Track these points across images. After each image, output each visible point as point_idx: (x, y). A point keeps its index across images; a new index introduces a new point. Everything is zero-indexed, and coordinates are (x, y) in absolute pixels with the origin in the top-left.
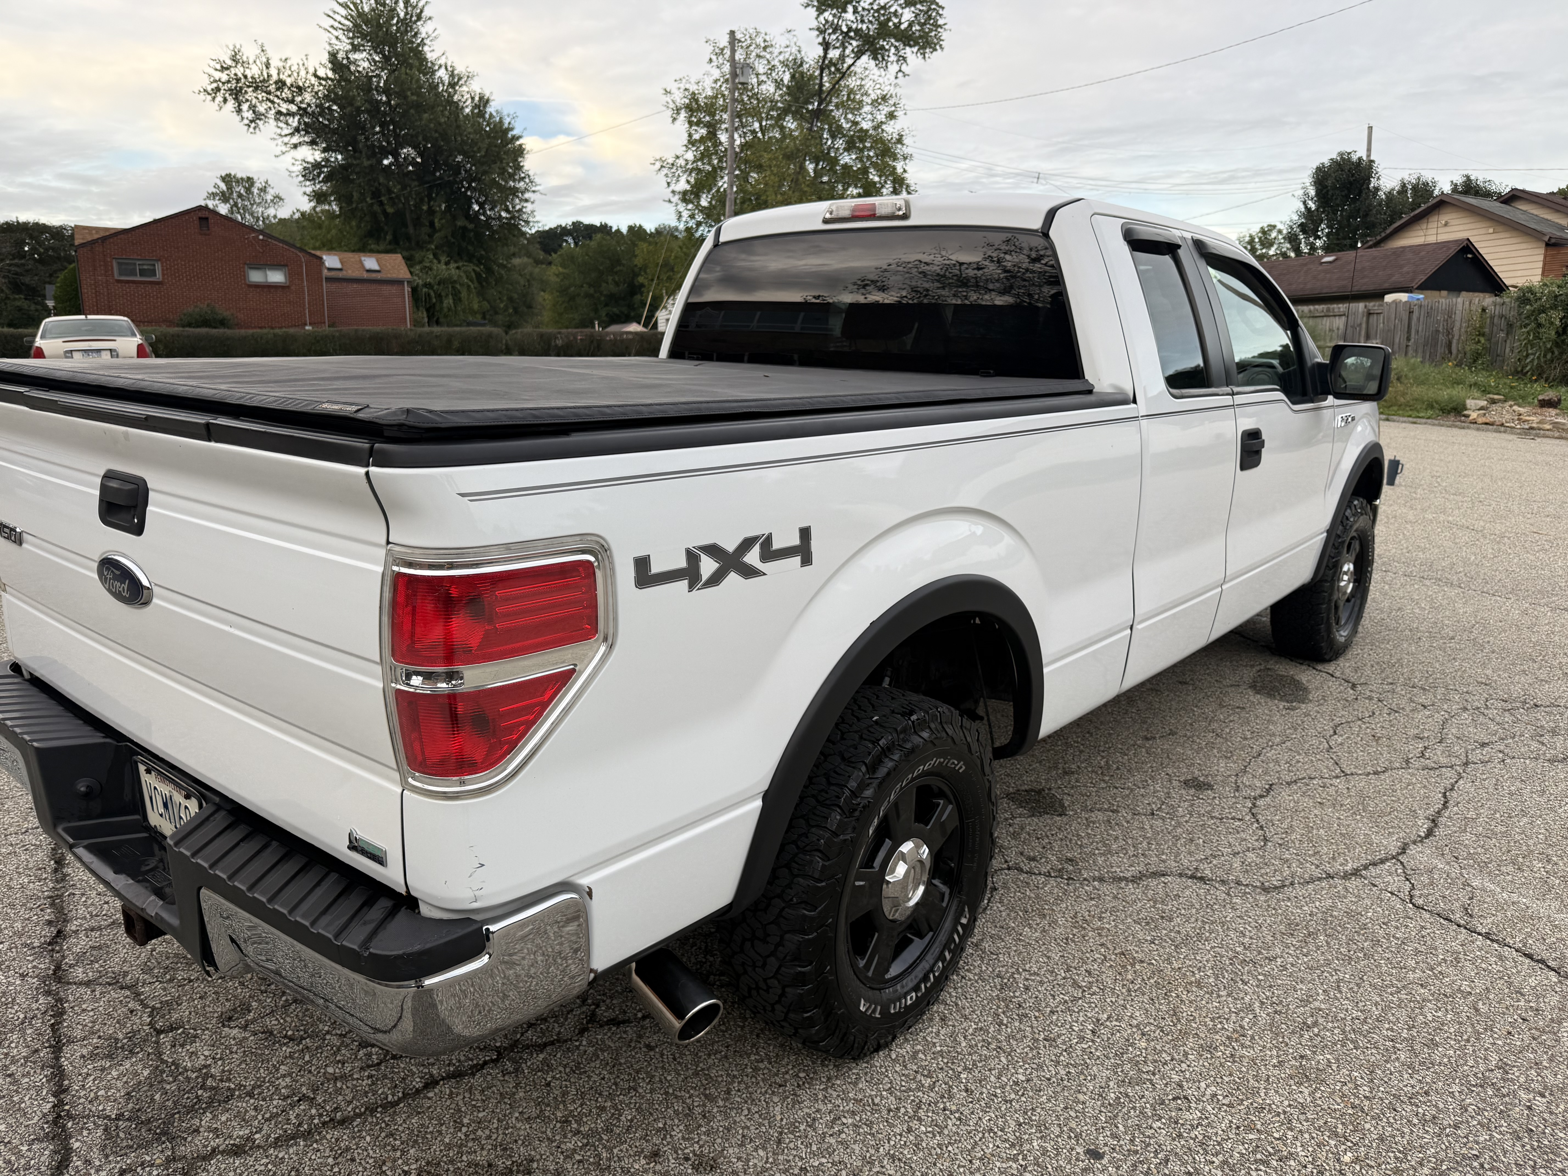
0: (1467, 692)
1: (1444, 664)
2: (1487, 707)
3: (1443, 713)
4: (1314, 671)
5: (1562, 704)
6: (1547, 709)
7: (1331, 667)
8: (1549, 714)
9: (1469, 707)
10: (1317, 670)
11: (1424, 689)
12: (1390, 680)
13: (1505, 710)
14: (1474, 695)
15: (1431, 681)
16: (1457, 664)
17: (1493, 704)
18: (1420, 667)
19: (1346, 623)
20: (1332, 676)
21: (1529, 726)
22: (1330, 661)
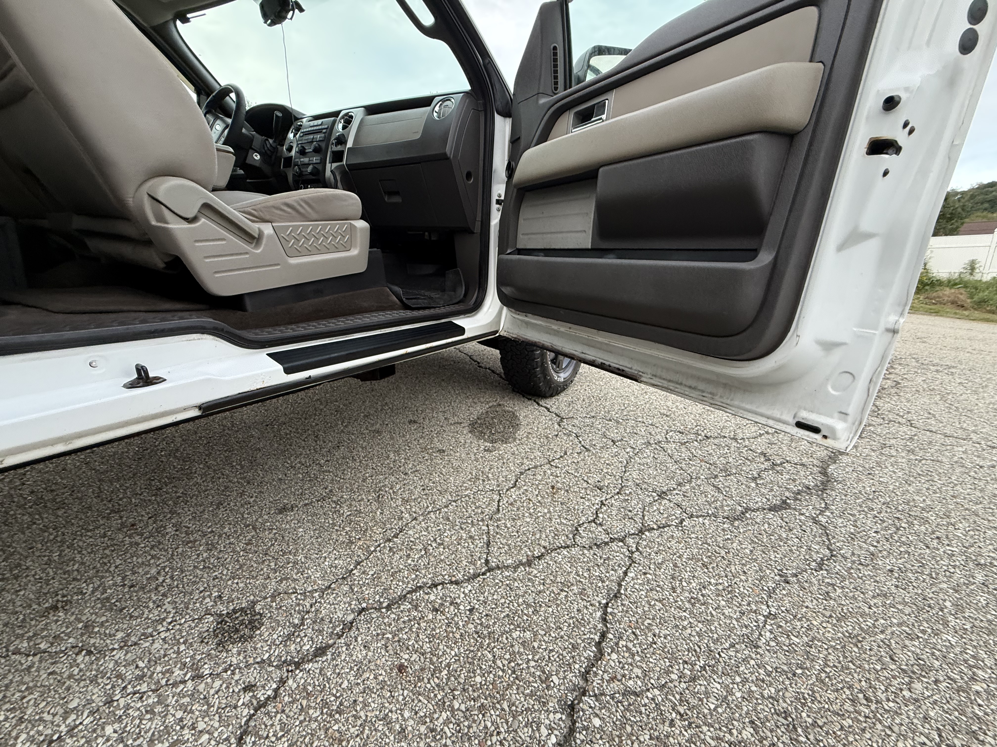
0: (652, 425)
1: (637, 397)
2: (668, 442)
3: (628, 450)
4: (536, 406)
5: (727, 435)
6: (716, 441)
7: (549, 403)
8: (718, 446)
9: (652, 442)
10: (538, 404)
11: (618, 422)
12: (593, 414)
13: (682, 444)
14: (657, 427)
15: (625, 413)
16: (647, 397)
17: (671, 437)
18: (620, 400)
19: (566, 367)
20: (549, 411)
21: (703, 464)
22: (552, 396)
